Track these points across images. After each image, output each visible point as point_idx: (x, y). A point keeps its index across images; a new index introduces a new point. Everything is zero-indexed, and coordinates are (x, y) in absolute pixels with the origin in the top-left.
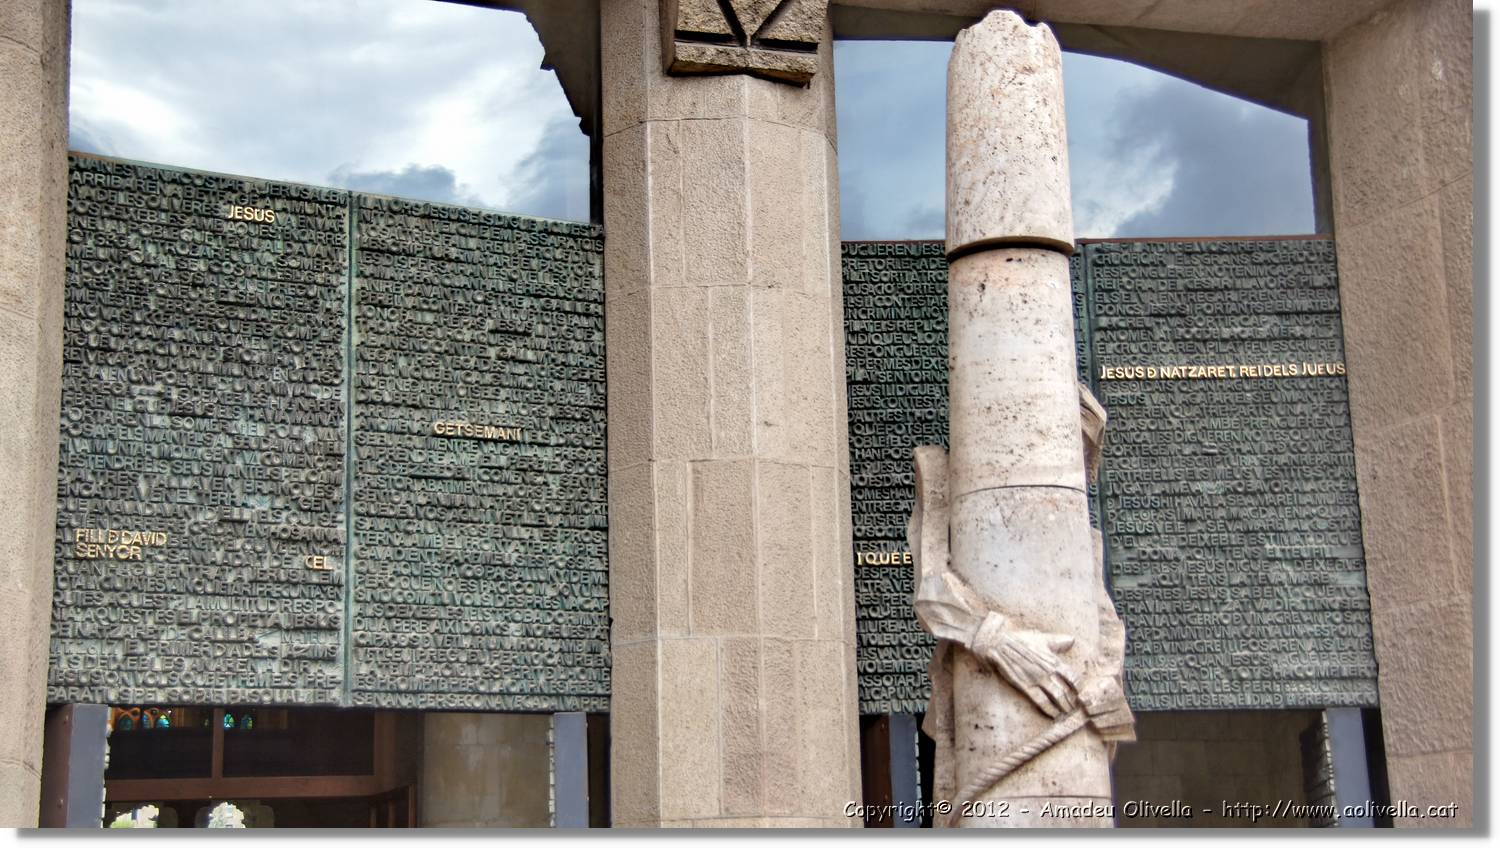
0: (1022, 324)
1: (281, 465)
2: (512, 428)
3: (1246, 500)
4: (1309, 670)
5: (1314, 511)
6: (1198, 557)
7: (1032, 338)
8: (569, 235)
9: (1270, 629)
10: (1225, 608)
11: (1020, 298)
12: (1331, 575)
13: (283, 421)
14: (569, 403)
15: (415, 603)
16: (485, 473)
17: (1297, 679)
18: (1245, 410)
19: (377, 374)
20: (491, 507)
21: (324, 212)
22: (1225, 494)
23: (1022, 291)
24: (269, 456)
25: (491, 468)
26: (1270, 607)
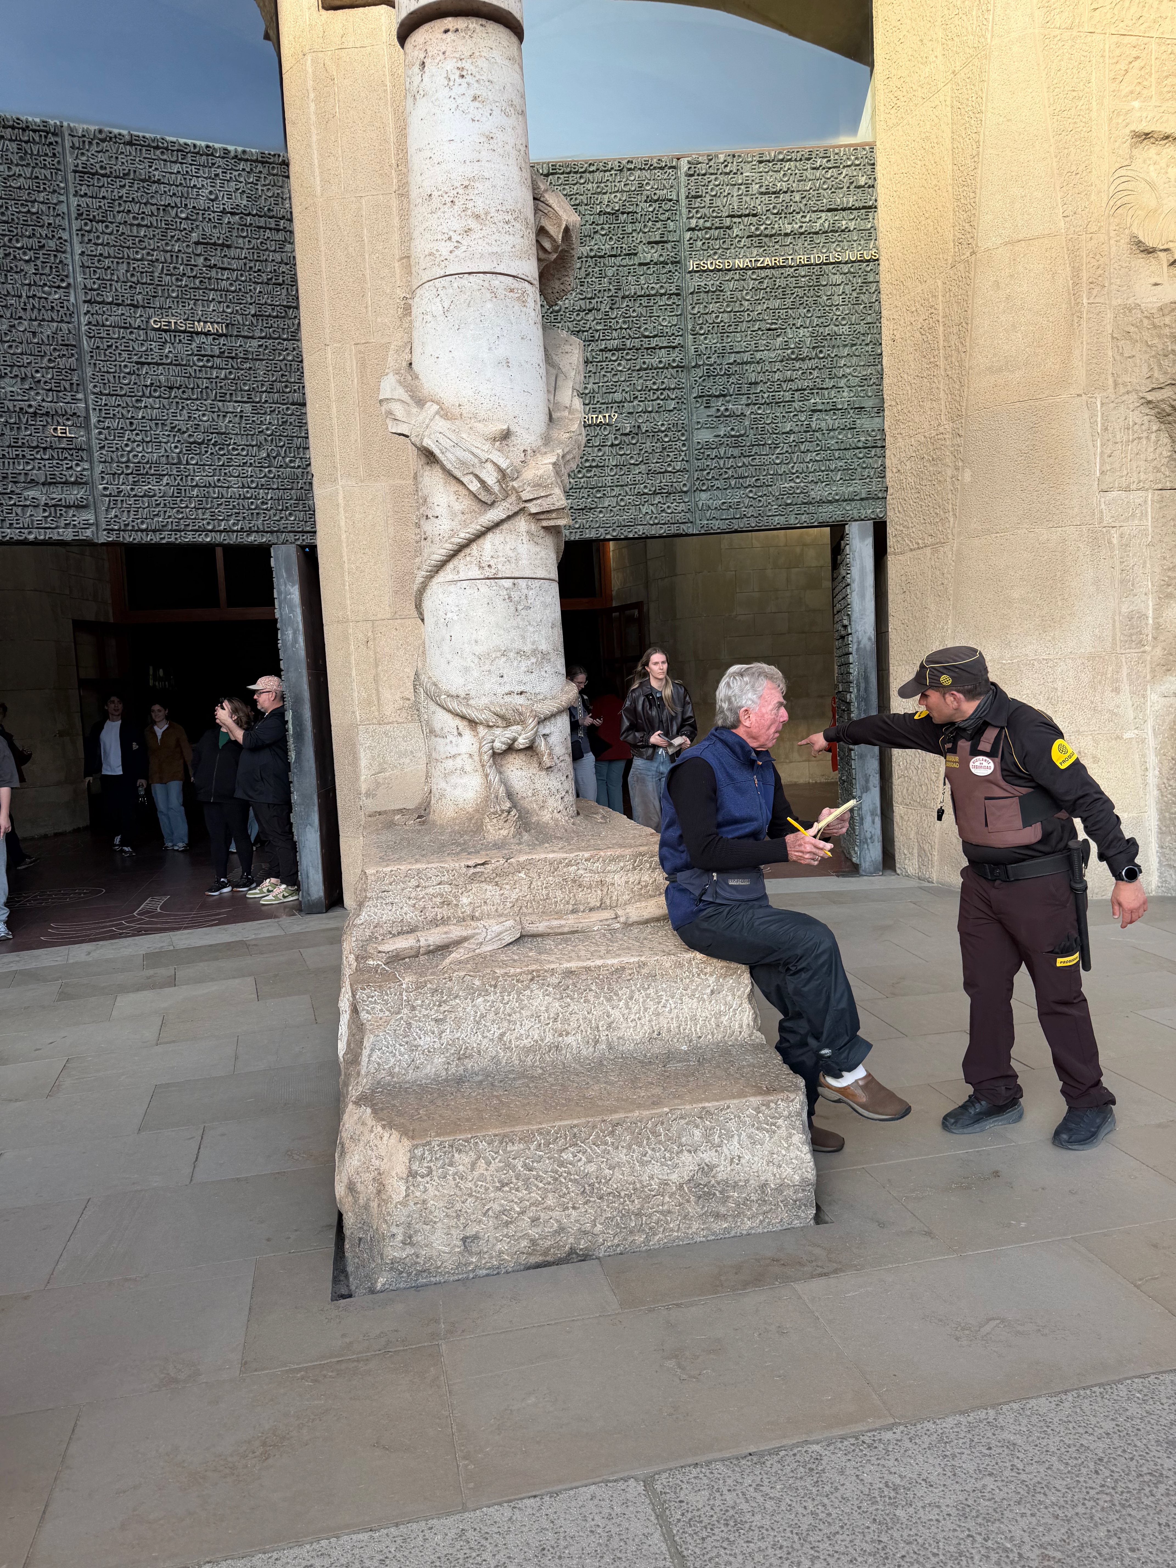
0: (459, 101)
1: (22, 354)
2: (218, 323)
3: (797, 365)
4: (837, 494)
5: (848, 371)
6: (760, 412)
7: (470, 116)
8: (256, 161)
9: (810, 466)
10: (778, 451)
11: (458, 73)
12: (858, 421)
13: (20, 318)
14: (266, 304)
15: (147, 463)
16: (199, 360)
17: (830, 502)
18: (801, 292)
19: (98, 279)
20: (207, 387)
21: (37, 139)
22: (782, 361)
23: (459, 65)
24: (10, 347)
25: (204, 356)
26: (811, 449)
